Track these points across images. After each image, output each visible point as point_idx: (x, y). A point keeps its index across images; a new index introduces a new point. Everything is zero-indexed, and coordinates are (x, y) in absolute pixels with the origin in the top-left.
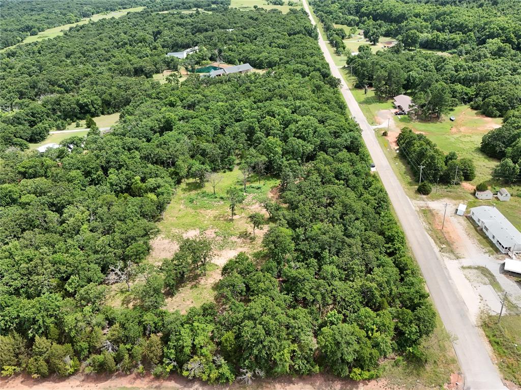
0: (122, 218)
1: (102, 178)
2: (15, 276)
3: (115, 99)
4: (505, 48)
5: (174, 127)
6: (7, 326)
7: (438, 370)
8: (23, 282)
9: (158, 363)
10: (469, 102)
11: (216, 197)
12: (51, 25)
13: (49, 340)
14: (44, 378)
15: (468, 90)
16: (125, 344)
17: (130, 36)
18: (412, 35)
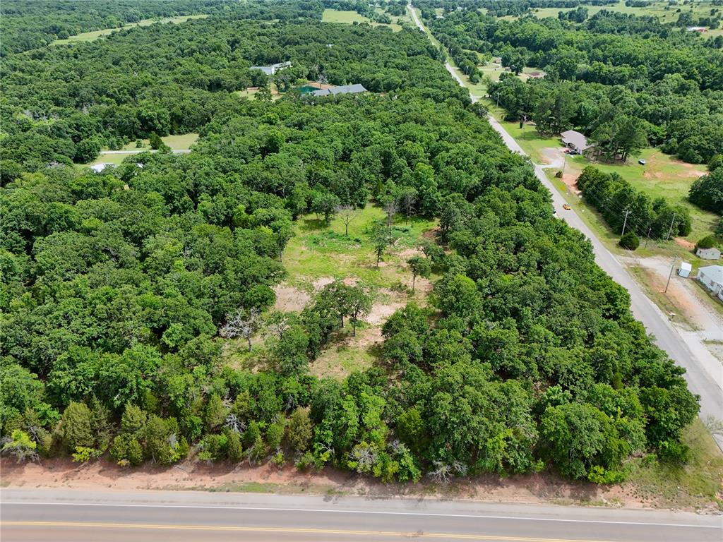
0: (234, 253)
1: (189, 205)
2: (88, 320)
3: (189, 114)
4: (689, 85)
5: (280, 148)
6: (80, 390)
7: (702, 473)
8: (100, 329)
9: (306, 450)
10: (658, 144)
11: (349, 239)
12: (86, 28)
13: (144, 411)
14: (135, 466)
15: (656, 129)
16: (257, 422)
17: (199, 42)
18: (568, 64)
